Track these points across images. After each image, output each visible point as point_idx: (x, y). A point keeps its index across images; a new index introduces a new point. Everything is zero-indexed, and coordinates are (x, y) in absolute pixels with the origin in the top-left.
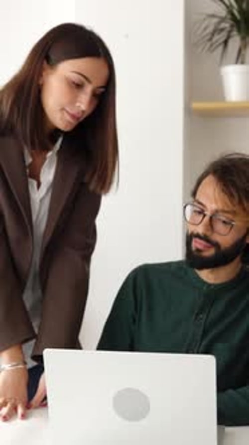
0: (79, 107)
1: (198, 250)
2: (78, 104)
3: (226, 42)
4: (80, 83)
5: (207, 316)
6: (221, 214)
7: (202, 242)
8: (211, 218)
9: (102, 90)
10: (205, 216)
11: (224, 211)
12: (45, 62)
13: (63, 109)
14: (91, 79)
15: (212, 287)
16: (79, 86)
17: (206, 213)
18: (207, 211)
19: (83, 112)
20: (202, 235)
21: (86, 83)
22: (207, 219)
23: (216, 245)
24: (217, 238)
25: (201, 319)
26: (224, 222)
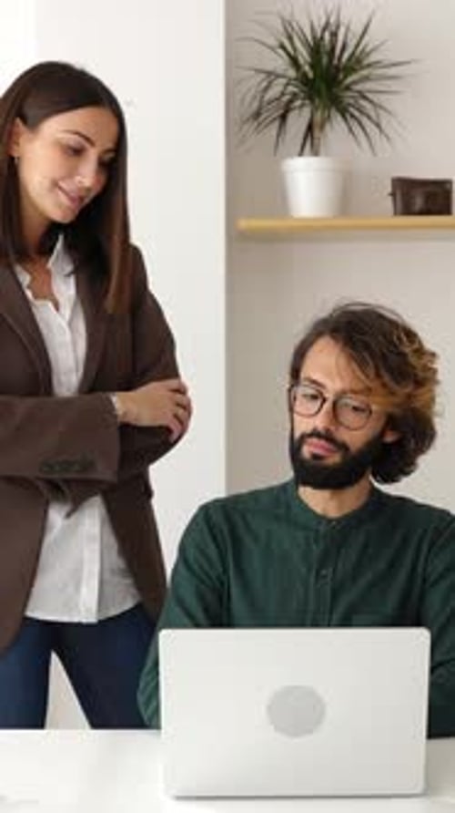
0: (80, 182)
1: (315, 457)
2: (78, 178)
3: (283, 117)
4: (77, 146)
5: (334, 571)
6: (349, 395)
7: (323, 442)
8: (335, 404)
9: (111, 155)
10: (324, 400)
11: (354, 392)
12: (18, 121)
13: (55, 184)
14: (93, 138)
15: (334, 523)
16: (77, 152)
17: (327, 395)
18: (328, 392)
19: (88, 190)
20: (323, 432)
21: (87, 145)
22: (327, 406)
23: (343, 447)
24: (344, 435)
25: (325, 577)
26: (355, 409)
